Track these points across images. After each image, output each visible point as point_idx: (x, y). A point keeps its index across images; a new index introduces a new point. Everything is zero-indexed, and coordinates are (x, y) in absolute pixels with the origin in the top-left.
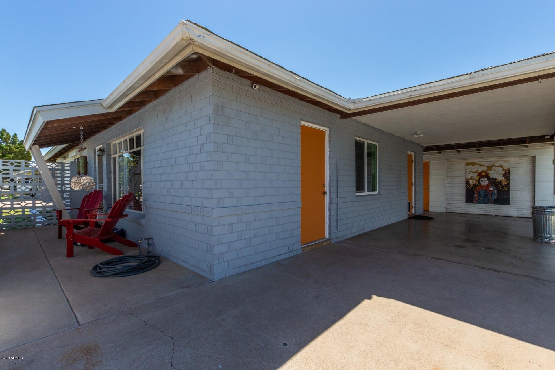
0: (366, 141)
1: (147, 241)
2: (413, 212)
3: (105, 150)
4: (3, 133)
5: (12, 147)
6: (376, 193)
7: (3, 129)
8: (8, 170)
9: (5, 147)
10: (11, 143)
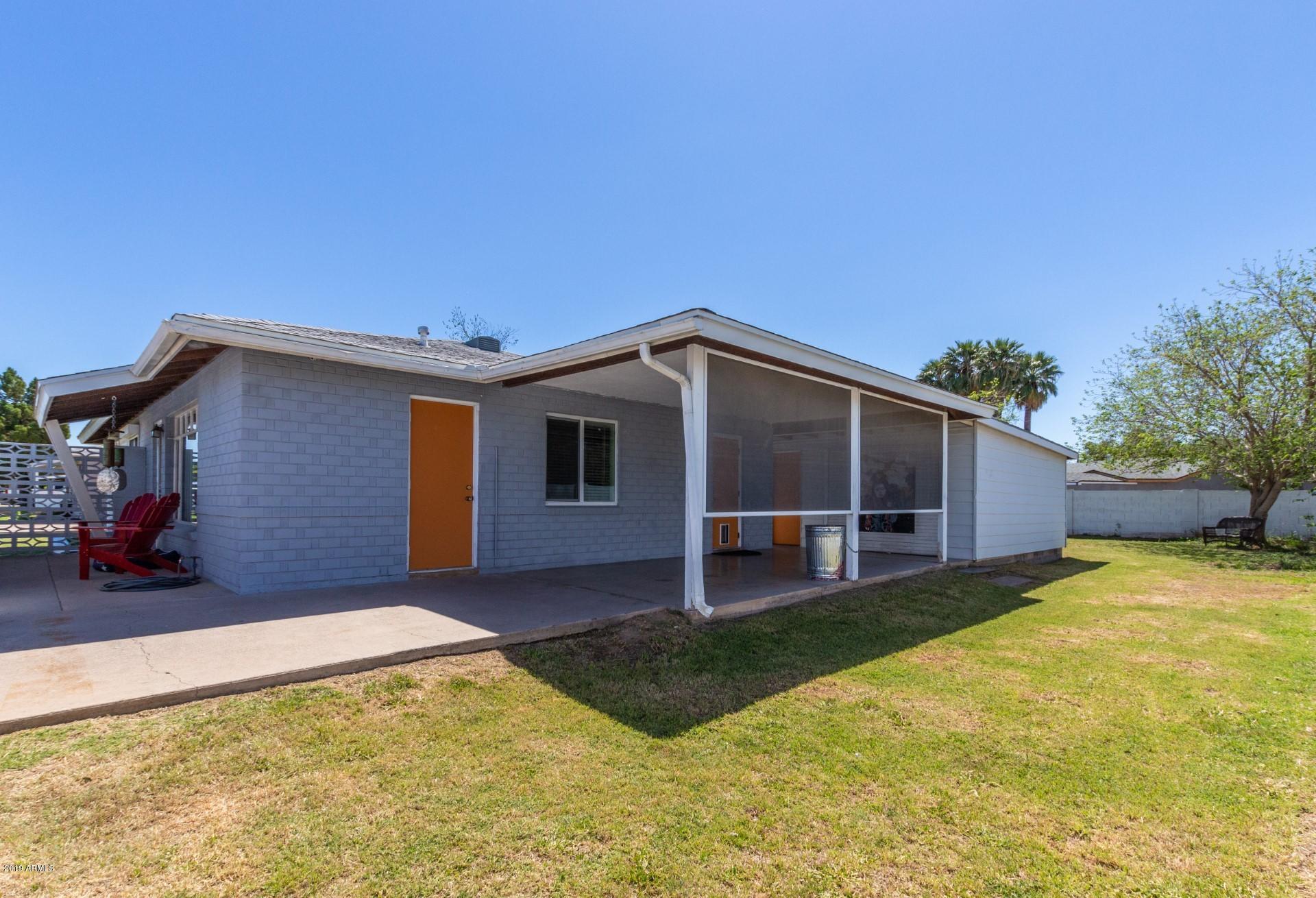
0: (582, 420)
1: (192, 560)
2: (740, 544)
3: (165, 428)
4: (11, 377)
5: (27, 409)
6: (614, 503)
7: (9, 369)
8: (9, 459)
9: (13, 410)
10: (26, 400)
